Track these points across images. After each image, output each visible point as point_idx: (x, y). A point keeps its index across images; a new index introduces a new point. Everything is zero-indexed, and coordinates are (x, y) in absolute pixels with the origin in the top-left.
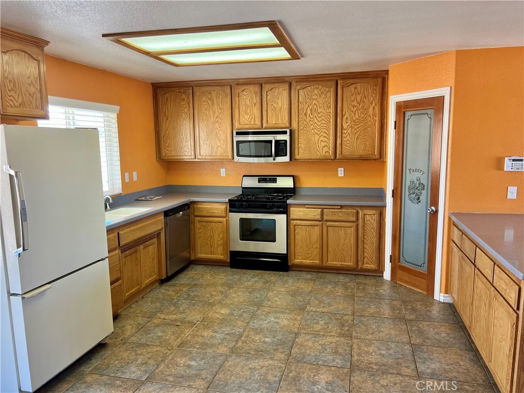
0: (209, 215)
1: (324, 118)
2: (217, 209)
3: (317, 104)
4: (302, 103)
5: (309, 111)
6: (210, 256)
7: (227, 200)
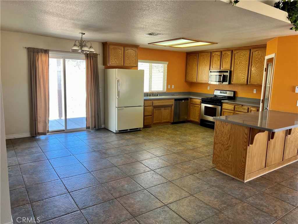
0: (195, 103)
1: (244, 66)
2: (198, 101)
3: (242, 59)
4: (236, 59)
5: (238, 63)
6: (194, 120)
7: (201, 98)
